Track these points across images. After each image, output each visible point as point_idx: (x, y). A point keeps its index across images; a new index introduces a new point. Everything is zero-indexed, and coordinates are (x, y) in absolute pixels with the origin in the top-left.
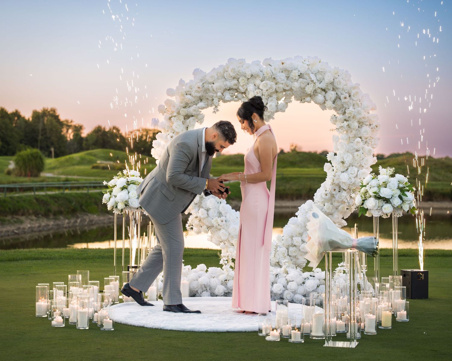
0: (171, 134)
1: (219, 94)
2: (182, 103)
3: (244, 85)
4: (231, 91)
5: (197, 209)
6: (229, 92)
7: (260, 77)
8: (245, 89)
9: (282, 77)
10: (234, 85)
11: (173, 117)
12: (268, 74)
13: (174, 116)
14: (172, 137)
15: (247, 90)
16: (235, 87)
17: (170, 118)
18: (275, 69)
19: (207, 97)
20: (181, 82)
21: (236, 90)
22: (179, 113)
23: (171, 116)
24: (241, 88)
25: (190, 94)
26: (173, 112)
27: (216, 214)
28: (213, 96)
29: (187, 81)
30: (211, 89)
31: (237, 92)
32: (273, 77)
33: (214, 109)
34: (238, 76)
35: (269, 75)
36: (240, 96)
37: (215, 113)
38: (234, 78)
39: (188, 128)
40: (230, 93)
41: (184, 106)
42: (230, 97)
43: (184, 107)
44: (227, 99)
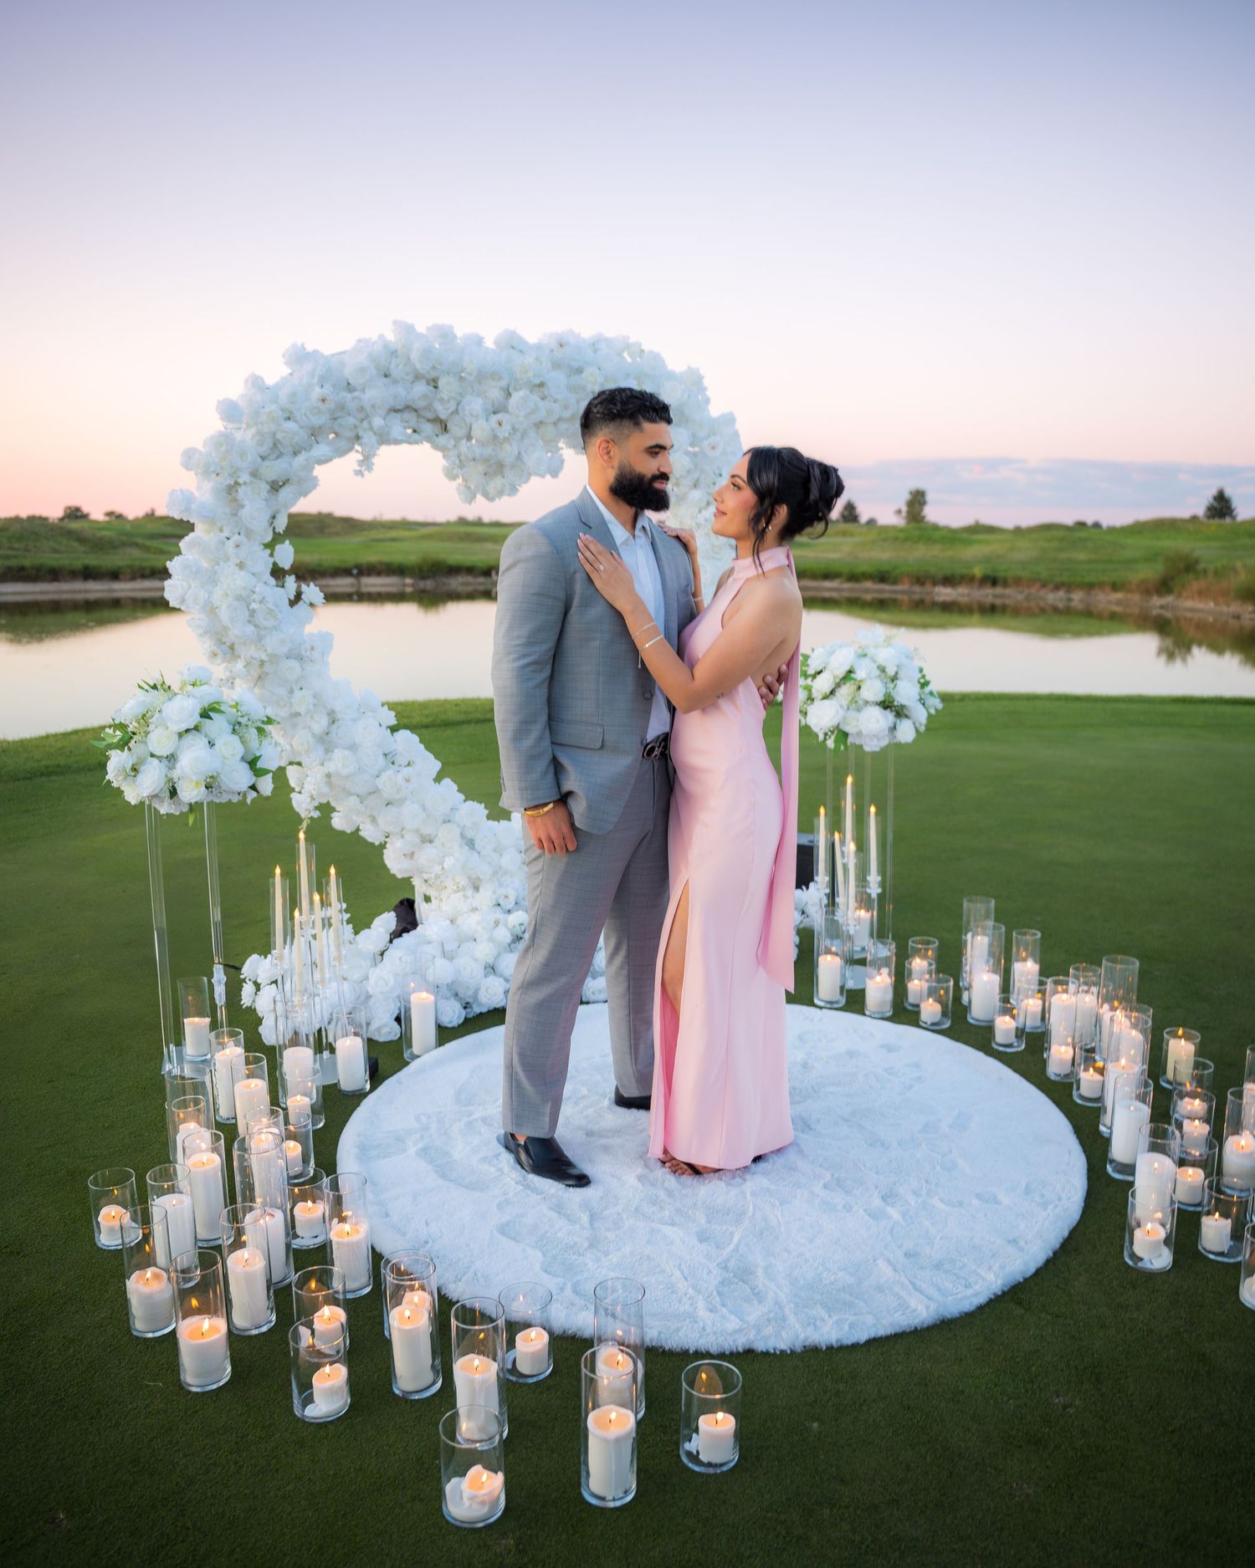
0: (236, 537)
1: (378, 422)
2: (262, 445)
3: (449, 400)
4: (407, 415)
5: (320, 752)
6: (399, 415)
7: (501, 378)
8: (450, 411)
9: (557, 380)
10: (419, 399)
11: (243, 487)
12: (526, 372)
13: (245, 483)
14: (237, 546)
15: (456, 412)
16: (420, 404)
17: (232, 489)
18: (537, 359)
19: (337, 429)
20: (256, 382)
21: (416, 411)
22: (255, 474)
23: (232, 483)
24: (438, 407)
25: (289, 419)
26: (234, 473)
27: (381, 760)
28: (356, 427)
29: (271, 380)
30: (352, 406)
31: (419, 416)
32: (537, 381)
33: (361, 463)
34: (434, 374)
35: (530, 375)
36: (428, 428)
37: (363, 475)
38: (418, 377)
39: (274, 517)
40: (402, 421)
41: (266, 454)
42: (402, 429)
43: (263, 458)
44: (399, 438)
